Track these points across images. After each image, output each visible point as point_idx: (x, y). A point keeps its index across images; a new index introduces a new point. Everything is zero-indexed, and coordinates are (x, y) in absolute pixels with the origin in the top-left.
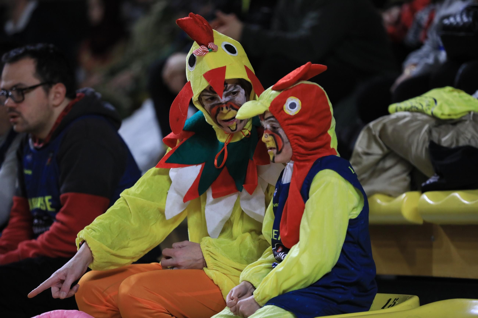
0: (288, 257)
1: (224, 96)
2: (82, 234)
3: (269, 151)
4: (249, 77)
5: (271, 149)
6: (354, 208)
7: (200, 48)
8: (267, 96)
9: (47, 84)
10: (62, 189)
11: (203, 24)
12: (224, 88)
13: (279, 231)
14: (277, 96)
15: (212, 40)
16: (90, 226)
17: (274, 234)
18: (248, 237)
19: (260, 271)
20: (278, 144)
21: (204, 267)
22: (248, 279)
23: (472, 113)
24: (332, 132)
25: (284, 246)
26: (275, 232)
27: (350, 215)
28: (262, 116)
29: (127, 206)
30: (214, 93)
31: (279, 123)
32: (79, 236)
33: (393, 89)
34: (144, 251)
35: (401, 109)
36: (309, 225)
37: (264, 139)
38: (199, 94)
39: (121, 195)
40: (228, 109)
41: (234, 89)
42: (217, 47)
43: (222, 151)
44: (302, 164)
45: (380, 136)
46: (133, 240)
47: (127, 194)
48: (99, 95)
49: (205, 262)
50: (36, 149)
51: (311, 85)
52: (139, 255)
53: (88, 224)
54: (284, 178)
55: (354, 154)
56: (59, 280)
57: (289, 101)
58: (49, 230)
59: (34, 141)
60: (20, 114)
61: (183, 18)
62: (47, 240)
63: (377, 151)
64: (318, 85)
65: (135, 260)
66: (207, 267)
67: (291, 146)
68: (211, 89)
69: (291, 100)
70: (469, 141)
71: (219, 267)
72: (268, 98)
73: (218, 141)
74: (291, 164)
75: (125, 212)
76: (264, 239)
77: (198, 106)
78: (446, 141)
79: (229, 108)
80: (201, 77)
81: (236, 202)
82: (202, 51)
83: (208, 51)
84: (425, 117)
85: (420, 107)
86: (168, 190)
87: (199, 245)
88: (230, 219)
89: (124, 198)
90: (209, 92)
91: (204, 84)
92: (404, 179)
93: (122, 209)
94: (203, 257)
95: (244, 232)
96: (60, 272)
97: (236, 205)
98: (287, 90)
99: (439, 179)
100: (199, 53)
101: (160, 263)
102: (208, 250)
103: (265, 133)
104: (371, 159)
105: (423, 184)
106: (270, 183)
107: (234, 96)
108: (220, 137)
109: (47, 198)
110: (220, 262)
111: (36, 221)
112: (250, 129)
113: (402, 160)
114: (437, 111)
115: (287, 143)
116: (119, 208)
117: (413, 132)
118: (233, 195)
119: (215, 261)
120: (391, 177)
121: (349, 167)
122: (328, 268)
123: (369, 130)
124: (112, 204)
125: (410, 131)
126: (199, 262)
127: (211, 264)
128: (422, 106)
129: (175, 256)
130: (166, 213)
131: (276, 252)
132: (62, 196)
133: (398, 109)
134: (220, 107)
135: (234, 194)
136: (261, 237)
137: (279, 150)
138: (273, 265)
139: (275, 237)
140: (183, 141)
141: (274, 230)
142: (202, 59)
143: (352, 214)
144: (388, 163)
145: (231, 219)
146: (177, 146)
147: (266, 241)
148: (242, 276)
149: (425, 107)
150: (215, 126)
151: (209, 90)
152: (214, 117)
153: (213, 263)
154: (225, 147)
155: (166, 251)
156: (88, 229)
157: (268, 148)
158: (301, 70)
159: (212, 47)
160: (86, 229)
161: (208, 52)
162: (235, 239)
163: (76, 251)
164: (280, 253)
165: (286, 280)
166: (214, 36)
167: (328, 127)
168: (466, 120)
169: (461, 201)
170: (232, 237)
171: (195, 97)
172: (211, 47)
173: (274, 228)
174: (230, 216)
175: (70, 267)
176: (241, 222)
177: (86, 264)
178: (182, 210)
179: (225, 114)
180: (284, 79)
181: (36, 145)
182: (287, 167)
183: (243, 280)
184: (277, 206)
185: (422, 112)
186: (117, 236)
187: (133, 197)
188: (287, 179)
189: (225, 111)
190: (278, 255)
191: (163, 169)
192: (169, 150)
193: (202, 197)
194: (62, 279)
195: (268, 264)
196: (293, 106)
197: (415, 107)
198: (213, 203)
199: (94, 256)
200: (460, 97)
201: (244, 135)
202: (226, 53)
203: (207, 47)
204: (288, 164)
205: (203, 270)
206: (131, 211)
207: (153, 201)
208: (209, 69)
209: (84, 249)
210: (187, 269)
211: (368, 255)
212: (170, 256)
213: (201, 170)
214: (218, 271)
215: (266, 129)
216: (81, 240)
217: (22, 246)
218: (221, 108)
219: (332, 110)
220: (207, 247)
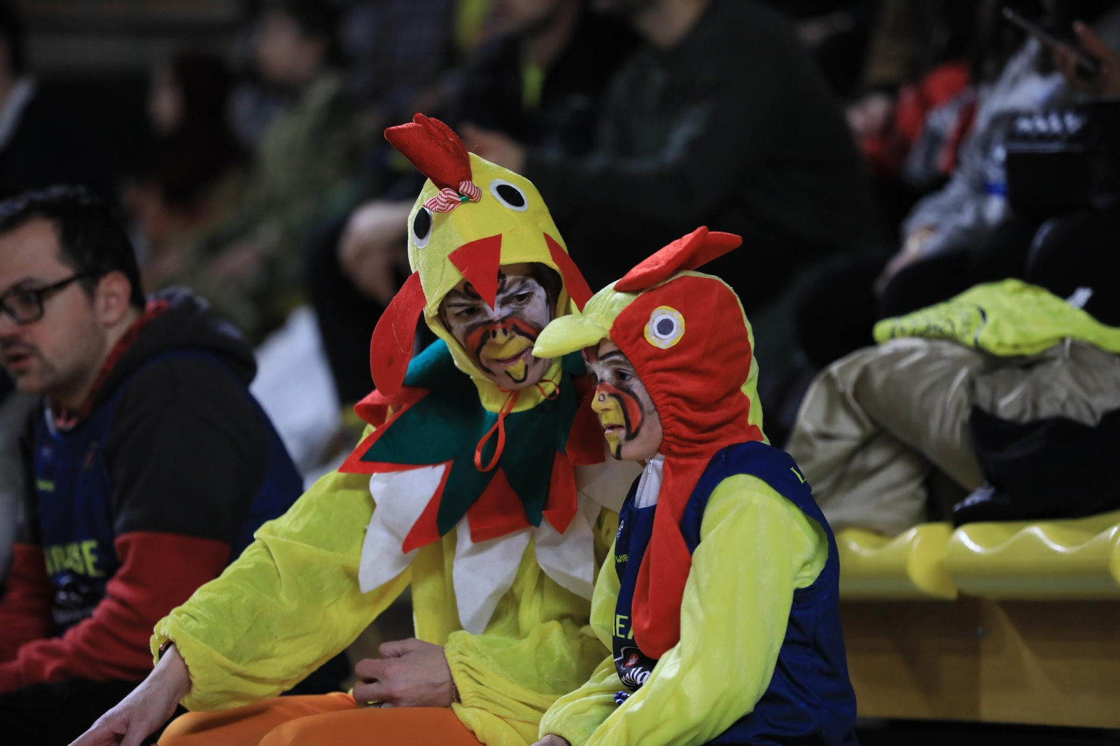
0: (654, 679)
1: (499, 305)
2: (165, 627)
3: (607, 432)
4: (554, 260)
5: (612, 427)
6: (805, 564)
7: (442, 193)
8: (604, 306)
9: (89, 277)
10: (120, 522)
11: (447, 138)
12: (498, 286)
13: (630, 618)
14: (628, 304)
15: (468, 176)
16: (185, 606)
17: (619, 625)
18: (555, 631)
19: (585, 711)
20: (630, 417)
21: (453, 701)
22: (558, 730)
23: (1068, 342)
24: (750, 389)
25: (642, 654)
26: (621, 619)
27: (796, 578)
28: (592, 351)
29: (271, 562)
30: (476, 297)
31: (633, 367)
32: (159, 630)
33: (881, 286)
34: (309, 666)
35: (903, 333)
36: (701, 603)
37: (596, 404)
38: (440, 299)
39: (256, 535)
40: (509, 335)
41: (520, 290)
42: (480, 192)
43: (493, 434)
44: (682, 461)
45: (856, 395)
46: (285, 640)
47: (272, 532)
48: (203, 303)
49: (456, 688)
50: (62, 432)
51: (706, 279)
52: (296, 676)
53: (180, 603)
54: (642, 493)
55: (795, 435)
56: (112, 735)
57: (657, 317)
58: (90, 616)
59: (57, 414)
60: (34, 351)
61: (401, 124)
62: (87, 639)
63: (848, 429)
64: (720, 280)
65: (288, 687)
66: (459, 701)
67: (660, 419)
68: (469, 288)
69: (662, 313)
70: (1063, 406)
71: (488, 700)
72: (606, 310)
73: (483, 410)
74: (658, 463)
75: (266, 576)
76: (592, 635)
77: (436, 329)
78: (1008, 406)
79: (510, 332)
80: (444, 260)
81: (525, 551)
82: (445, 201)
83: (460, 200)
84: (958, 351)
85: (947, 329)
86: (368, 523)
87: (441, 650)
88: (511, 590)
89: (264, 543)
90: (464, 297)
91: (452, 277)
92: (912, 495)
93: (259, 567)
94: (452, 679)
95: (547, 619)
96: (113, 716)
97: (527, 556)
98: (652, 290)
99: (994, 495)
100: (440, 205)
101: (351, 692)
102: (461, 660)
103: (599, 391)
104: (836, 449)
105: (957, 507)
106: (606, 506)
107: (520, 305)
108: (488, 401)
109: (87, 546)
110: (492, 689)
111: (62, 596)
112: (557, 380)
113: (907, 450)
114: (986, 336)
115: (650, 413)
116: (251, 566)
117: (933, 387)
118: (518, 534)
119: (480, 686)
120: (881, 491)
121: (792, 469)
122: (745, 702)
123: (830, 381)
124: (235, 555)
125: (924, 384)
126: (442, 690)
127: (471, 694)
128: (953, 325)
129: (385, 677)
130: (361, 578)
131: (624, 666)
132: (120, 539)
133: (897, 332)
134: (488, 330)
135: (521, 532)
136: (584, 629)
137: (633, 430)
138: (617, 698)
139: (620, 633)
140: (401, 412)
141: (619, 617)
142: (446, 219)
143: (800, 578)
144: (875, 457)
145: (516, 590)
146: (388, 423)
147: (597, 639)
148: (544, 722)
149: (959, 329)
150: (475, 374)
151: (465, 290)
152: (474, 354)
153: (475, 692)
154: (501, 421)
155: (364, 667)
156: (179, 614)
157: (604, 426)
158: (683, 245)
159: (469, 192)
160: (175, 616)
161: (459, 202)
162: (526, 636)
163: (152, 667)
164: (634, 669)
165: (647, 733)
166: (473, 167)
167: (743, 378)
168: (1053, 359)
169: (1046, 547)
170: (517, 631)
171: (431, 309)
172: (465, 190)
173: (618, 612)
174: (510, 583)
175: (136, 703)
176: (537, 598)
177: (175, 696)
178: (399, 572)
179: (501, 347)
180: (645, 266)
181: (61, 423)
182: (649, 469)
183: (547, 732)
184: (626, 560)
185: (952, 339)
186: (247, 631)
187: (284, 540)
188: (648, 495)
189: (500, 338)
190: (627, 674)
191: (354, 475)
192: (369, 430)
193: (445, 539)
194: (118, 731)
195: (605, 696)
196: (666, 327)
197: (935, 328)
198: (472, 552)
199: (194, 677)
200: (1040, 304)
201: (543, 393)
202: (500, 204)
203: (457, 191)
204: (652, 461)
205: (452, 709)
206: (280, 573)
207: (331, 550)
208: (462, 242)
209: (171, 662)
210: (414, 706)
211: (839, 675)
212: (375, 676)
213: (443, 478)
214: (485, 712)
215: (602, 381)
216: (163, 641)
217: (29, 651)
218: (491, 332)
219: (751, 339)
220: (461, 653)
